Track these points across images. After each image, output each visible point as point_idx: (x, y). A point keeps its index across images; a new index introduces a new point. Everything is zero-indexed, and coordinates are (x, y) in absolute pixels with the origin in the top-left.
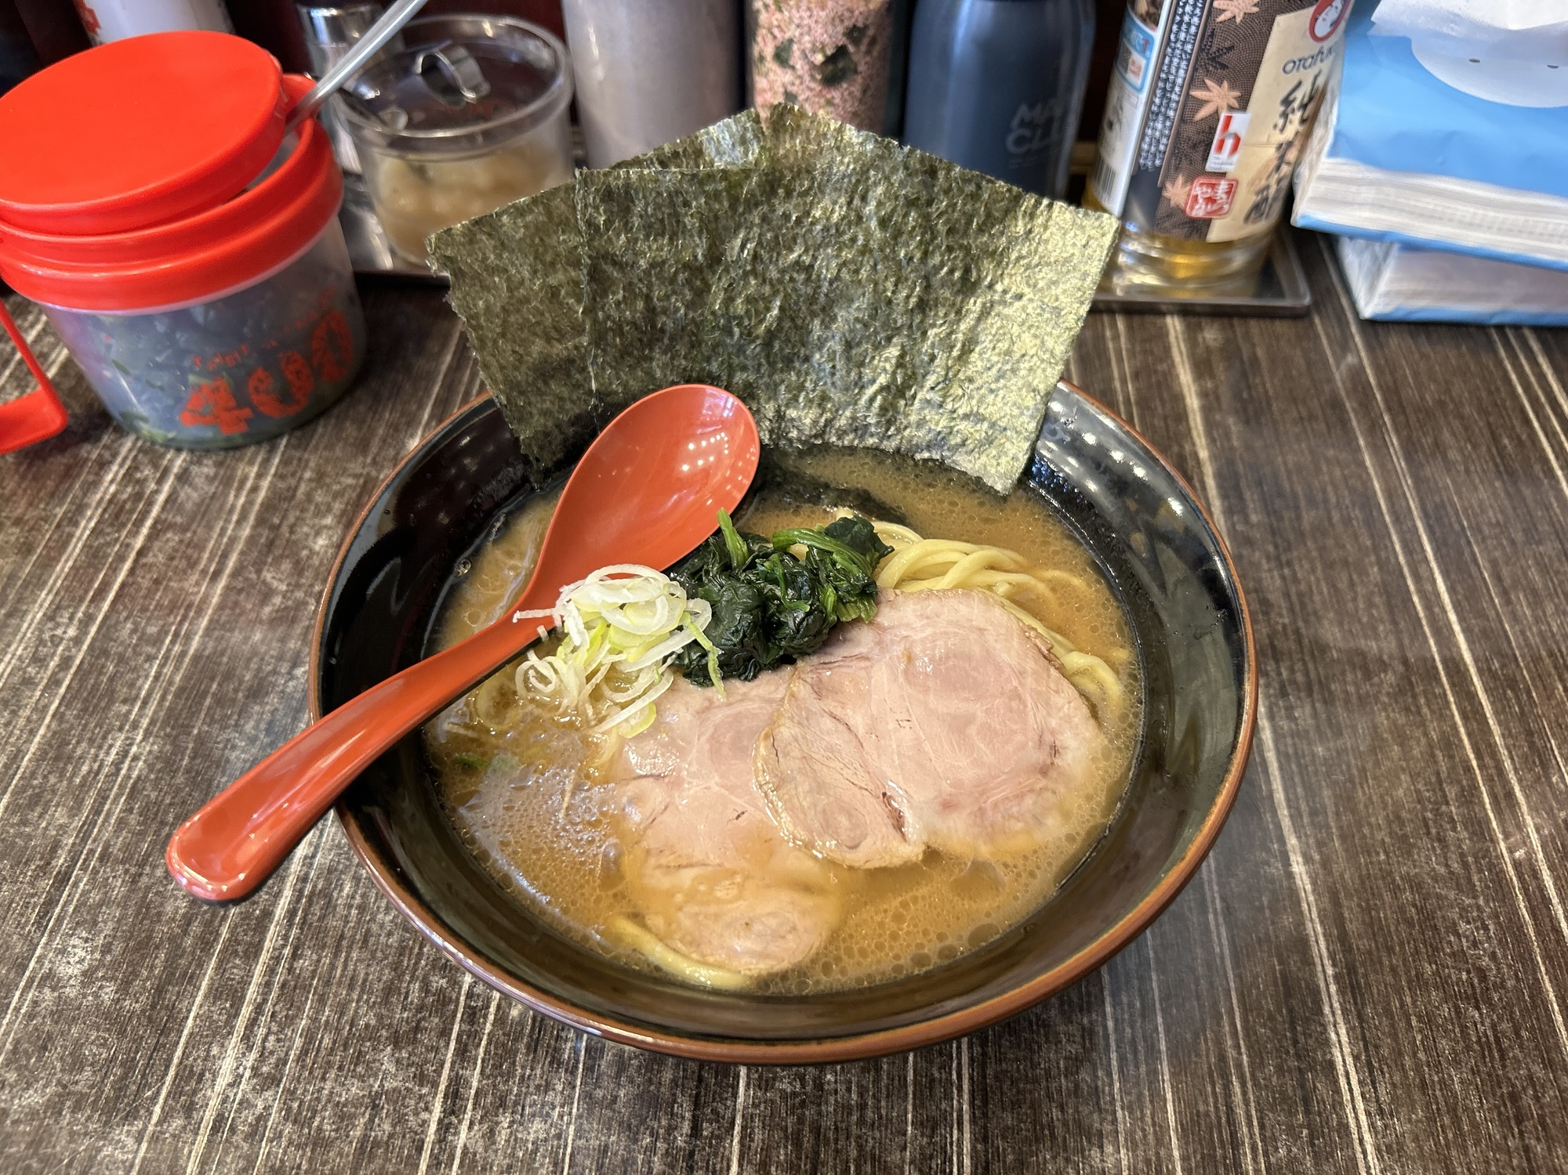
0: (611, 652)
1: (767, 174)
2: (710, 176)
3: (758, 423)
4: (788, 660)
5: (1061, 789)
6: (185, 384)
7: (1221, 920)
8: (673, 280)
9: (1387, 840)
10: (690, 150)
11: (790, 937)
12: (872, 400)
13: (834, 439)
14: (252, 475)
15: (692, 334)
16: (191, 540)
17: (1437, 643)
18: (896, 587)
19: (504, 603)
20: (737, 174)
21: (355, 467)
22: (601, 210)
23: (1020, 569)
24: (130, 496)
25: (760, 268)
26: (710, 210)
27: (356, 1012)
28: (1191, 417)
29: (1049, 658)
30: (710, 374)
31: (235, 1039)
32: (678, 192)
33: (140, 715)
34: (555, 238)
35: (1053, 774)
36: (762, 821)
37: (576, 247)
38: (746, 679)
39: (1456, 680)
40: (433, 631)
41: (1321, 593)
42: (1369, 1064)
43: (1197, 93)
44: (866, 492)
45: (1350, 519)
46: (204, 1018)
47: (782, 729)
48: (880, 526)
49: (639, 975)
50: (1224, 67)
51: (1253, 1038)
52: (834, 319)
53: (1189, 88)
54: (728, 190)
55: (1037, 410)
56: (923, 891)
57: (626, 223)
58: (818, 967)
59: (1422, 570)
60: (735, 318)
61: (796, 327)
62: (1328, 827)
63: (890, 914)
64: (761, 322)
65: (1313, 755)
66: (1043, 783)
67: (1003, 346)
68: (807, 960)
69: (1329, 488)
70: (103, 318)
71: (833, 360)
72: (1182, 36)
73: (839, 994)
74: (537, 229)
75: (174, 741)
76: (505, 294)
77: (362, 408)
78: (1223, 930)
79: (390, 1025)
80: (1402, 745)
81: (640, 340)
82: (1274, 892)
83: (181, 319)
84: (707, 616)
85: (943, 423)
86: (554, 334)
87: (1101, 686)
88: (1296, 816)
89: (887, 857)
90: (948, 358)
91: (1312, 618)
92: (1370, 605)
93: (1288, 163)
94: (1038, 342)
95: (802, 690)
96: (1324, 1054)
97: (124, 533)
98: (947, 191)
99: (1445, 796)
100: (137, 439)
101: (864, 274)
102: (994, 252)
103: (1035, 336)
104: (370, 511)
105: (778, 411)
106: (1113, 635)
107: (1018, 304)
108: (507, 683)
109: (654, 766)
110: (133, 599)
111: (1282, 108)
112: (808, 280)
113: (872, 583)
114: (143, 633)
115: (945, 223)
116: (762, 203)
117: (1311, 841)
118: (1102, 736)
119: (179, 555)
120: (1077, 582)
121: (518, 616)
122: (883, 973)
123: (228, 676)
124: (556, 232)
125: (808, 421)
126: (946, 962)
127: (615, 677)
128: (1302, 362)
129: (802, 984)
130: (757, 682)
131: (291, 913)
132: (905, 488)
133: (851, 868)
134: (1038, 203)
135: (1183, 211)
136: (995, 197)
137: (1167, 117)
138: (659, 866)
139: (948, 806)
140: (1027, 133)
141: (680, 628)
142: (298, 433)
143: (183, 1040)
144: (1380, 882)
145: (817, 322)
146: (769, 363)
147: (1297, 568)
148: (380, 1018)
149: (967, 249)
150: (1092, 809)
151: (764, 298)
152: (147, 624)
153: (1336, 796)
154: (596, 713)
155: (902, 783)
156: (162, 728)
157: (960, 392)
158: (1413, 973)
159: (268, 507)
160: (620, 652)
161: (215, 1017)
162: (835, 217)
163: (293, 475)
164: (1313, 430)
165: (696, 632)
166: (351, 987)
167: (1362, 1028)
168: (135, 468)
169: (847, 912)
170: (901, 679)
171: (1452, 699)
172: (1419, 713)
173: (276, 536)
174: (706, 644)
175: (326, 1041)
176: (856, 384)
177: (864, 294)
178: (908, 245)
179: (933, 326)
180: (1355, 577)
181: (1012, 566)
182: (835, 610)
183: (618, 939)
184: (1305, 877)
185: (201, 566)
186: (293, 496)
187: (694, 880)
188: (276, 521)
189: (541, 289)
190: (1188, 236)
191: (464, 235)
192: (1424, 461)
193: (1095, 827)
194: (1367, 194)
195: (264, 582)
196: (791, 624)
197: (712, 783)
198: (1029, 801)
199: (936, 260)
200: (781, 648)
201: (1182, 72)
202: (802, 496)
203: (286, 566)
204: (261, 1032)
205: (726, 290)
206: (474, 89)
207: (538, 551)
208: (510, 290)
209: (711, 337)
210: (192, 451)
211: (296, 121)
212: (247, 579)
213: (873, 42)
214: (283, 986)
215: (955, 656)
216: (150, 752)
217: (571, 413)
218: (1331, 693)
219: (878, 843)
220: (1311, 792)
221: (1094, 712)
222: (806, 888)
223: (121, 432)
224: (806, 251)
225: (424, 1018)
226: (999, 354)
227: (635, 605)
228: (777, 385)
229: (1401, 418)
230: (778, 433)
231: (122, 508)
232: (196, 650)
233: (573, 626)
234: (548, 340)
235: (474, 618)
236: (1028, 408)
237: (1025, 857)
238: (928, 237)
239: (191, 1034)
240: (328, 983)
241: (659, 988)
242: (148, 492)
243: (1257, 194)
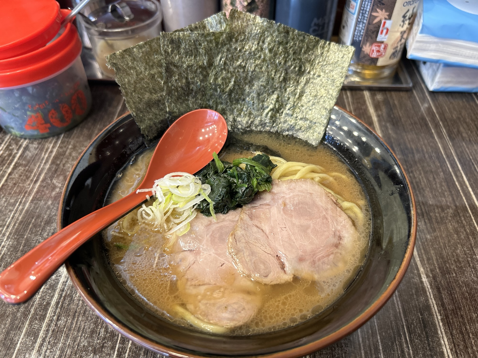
0: (173, 204)
1: (229, 34)
2: (209, 34)
3: (227, 123)
4: (240, 206)
5: (343, 253)
6: (26, 115)
7: (398, 299)
8: (196, 72)
9: (455, 268)
10: (201, 26)
11: (242, 312)
12: (267, 114)
13: (254, 128)
14: (51, 147)
15: (203, 91)
16: (28, 169)
17: (466, 198)
18: (278, 179)
19: (134, 187)
20: (218, 34)
22: (170, 46)
23: (323, 172)
24: (8, 155)
25: (227, 67)
26: (209, 47)
27: (80, 341)
28: (374, 124)
29: (336, 204)
30: (209, 105)
31: (35, 351)
32: (197, 40)
33: (6, 231)
34: (153, 57)
35: (340, 247)
36: (231, 267)
37: (160, 60)
38: (224, 213)
39: (474, 211)
40: (108, 198)
41: (424, 182)
42: (456, 352)
43: (374, 14)
44: (266, 146)
45: (432, 157)
46: (24, 343)
47: (238, 232)
48: (272, 158)
49: (184, 328)
50: (383, 4)
51: (414, 344)
52: (253, 85)
53: (371, 12)
54: (215, 39)
55: (327, 116)
56: (293, 293)
57: (179, 52)
58: (254, 324)
59: (458, 173)
60: (218, 85)
61: (240, 88)
62: (434, 264)
63: (281, 302)
64: (228, 86)
65: (426, 239)
66: (337, 250)
67: (314, 94)
68: (250, 321)
69: (423, 147)
71: (253, 100)
73: (262, 334)
74: (147, 54)
75: (18, 240)
76: (135, 77)
77: (90, 124)
78: (399, 303)
79: (93, 345)
80: (457, 234)
81: (184, 93)
82: (416, 288)
83: (24, 91)
84: (209, 190)
85: (293, 121)
86: (153, 91)
87: (355, 213)
88: (422, 261)
89: (279, 280)
90: (294, 98)
91: (422, 191)
92: (441, 186)
93: (404, 39)
94: (327, 92)
95: (245, 217)
96: (440, 349)
97: (4, 167)
98: (293, 39)
99: (474, 252)
100: (11, 135)
101: (264, 69)
102: (310, 60)
103: (325, 90)
104: (84, 154)
105: (234, 119)
106: (358, 195)
107: (319, 79)
108: (135, 216)
109: (190, 247)
110: (6, 190)
111: (402, 19)
112: (244, 71)
113: (270, 177)
114: (9, 202)
115: (292, 50)
116: (227, 44)
117: (428, 269)
118: (357, 233)
119: (23, 175)
120: (344, 177)
121: (138, 191)
122: (279, 326)
123: (38, 217)
124: (153, 55)
125: (245, 122)
126: (304, 321)
127: (175, 213)
128: (410, 105)
129: (248, 331)
130: (228, 214)
131: (57, 303)
132: (280, 145)
133: (265, 285)
134: (325, 43)
135: (369, 55)
136: (310, 41)
137: (363, 23)
138: (192, 285)
139: (301, 260)
140: (316, 28)
141: (199, 195)
142: (68, 133)
143: (16, 352)
144: (454, 284)
145: (247, 86)
146: (230, 101)
147: (415, 173)
148: (89, 342)
149: (300, 60)
150: (355, 260)
151: (228, 78)
152: (10, 199)
153: (436, 253)
154: (168, 227)
155: (284, 252)
156: (13, 236)
157: (299, 110)
158: (469, 317)
159: (56, 158)
160: (177, 204)
161: (28, 343)
162: (253, 49)
163: (65, 147)
164: (416, 127)
165: (205, 196)
166: (78, 331)
167: (453, 338)
168: (10, 145)
169: (264, 302)
170: (282, 212)
171: (473, 218)
172: (462, 223)
173: (58, 168)
174: (209, 200)
175: (68, 352)
176: (262, 108)
177: (264, 76)
178: (279, 58)
179: (289, 87)
180: (435, 176)
181: (320, 171)
182: (257, 187)
183: (176, 313)
184: (427, 283)
185: (31, 178)
186: (65, 154)
187: (205, 290)
188: (58, 162)
189: (148, 75)
190: (370, 64)
191: (120, 55)
192: (455, 137)
193: (357, 267)
194: (433, 47)
195: (53, 184)
196: (241, 192)
197: (211, 253)
198: (332, 257)
199: (290, 63)
200: (237, 201)
201: (369, 7)
202: (243, 148)
203: (61, 178)
204: (44, 349)
205: (215, 75)
206: (129, 16)
207: (147, 168)
208: (137, 75)
209: (209, 92)
210: (30, 139)
212: (47, 183)
214: (53, 331)
215: (302, 204)
216: (9, 244)
217: (160, 119)
218: (430, 216)
219: (275, 275)
220: (427, 252)
221: (354, 223)
222: (248, 292)
223: (5, 133)
224: (243, 61)
225: (105, 343)
226: (313, 97)
227: (182, 186)
228: (233, 109)
229: (446, 123)
230: (234, 126)
231: (4, 159)
232: (27, 208)
233: (159, 195)
234: (151, 93)
235: (123, 192)
236: (323, 115)
237: (331, 279)
238: (286, 55)
239: (19, 350)
240: (70, 330)
241: (191, 334)
242: (14, 153)
243: (394, 49)
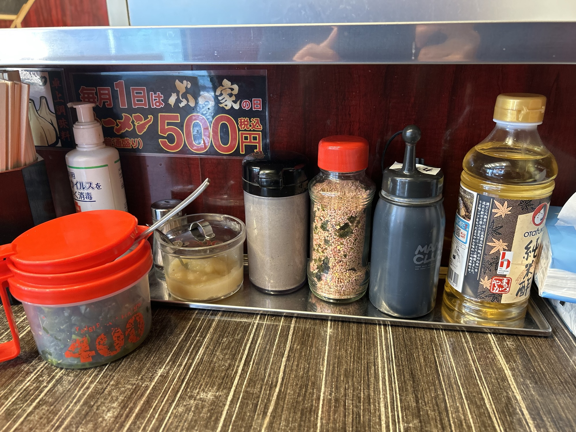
6: (70, 338)
14: (88, 382)
16: (52, 410)
21: (133, 381)
24: (34, 388)
43: (490, 244)
50: (500, 234)
53: (486, 242)
70: (43, 308)
72: (481, 222)
77: (142, 355)
83: (75, 310)
93: (531, 273)
97: (25, 405)
100: (46, 363)
111: (525, 251)
119: (44, 417)
128: (555, 357)
135: (490, 290)
137: (478, 253)
140: (421, 256)
142: (113, 364)
159: (91, 397)
163: (106, 382)
164: (569, 388)
168: (41, 375)
173: (90, 411)
185: (53, 423)
186: (103, 392)
188: (92, 403)
194: (571, 284)
201: (482, 236)
203: (90, 425)
206: (209, 236)
210: (66, 369)
211: (139, 240)
213: (359, 222)
223: (41, 360)
231: (29, 393)
242: (42, 386)
243: (520, 285)
